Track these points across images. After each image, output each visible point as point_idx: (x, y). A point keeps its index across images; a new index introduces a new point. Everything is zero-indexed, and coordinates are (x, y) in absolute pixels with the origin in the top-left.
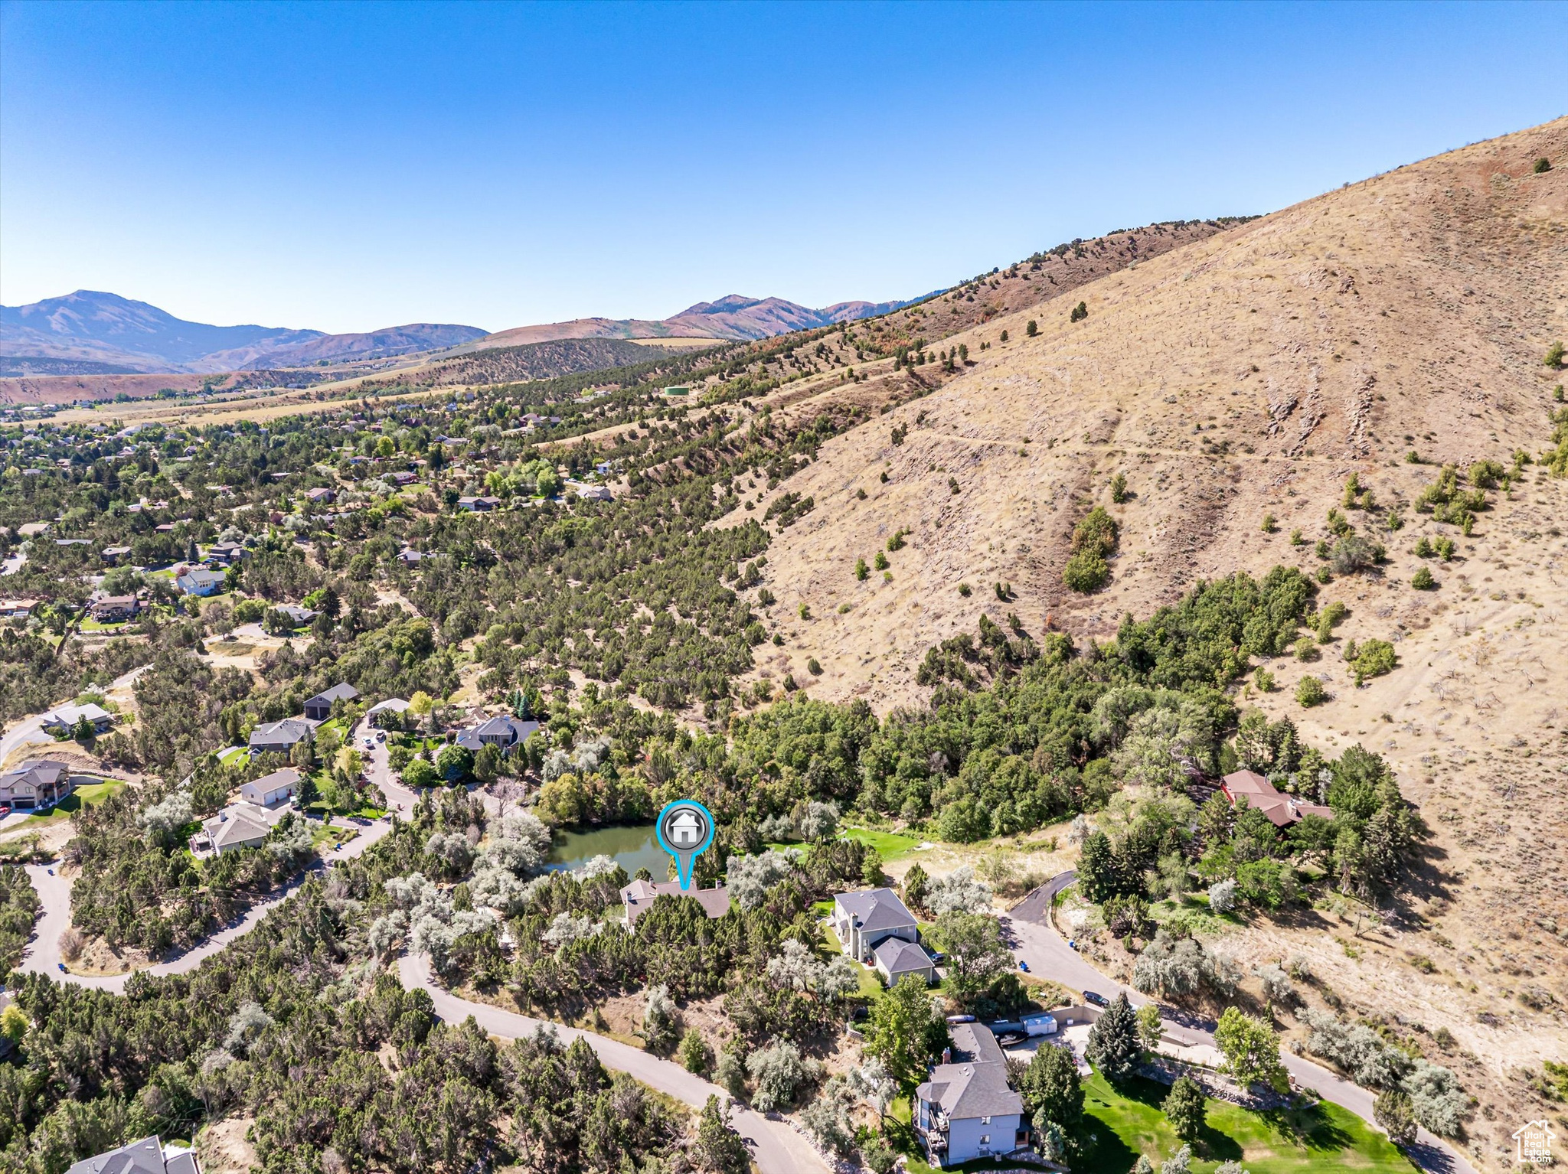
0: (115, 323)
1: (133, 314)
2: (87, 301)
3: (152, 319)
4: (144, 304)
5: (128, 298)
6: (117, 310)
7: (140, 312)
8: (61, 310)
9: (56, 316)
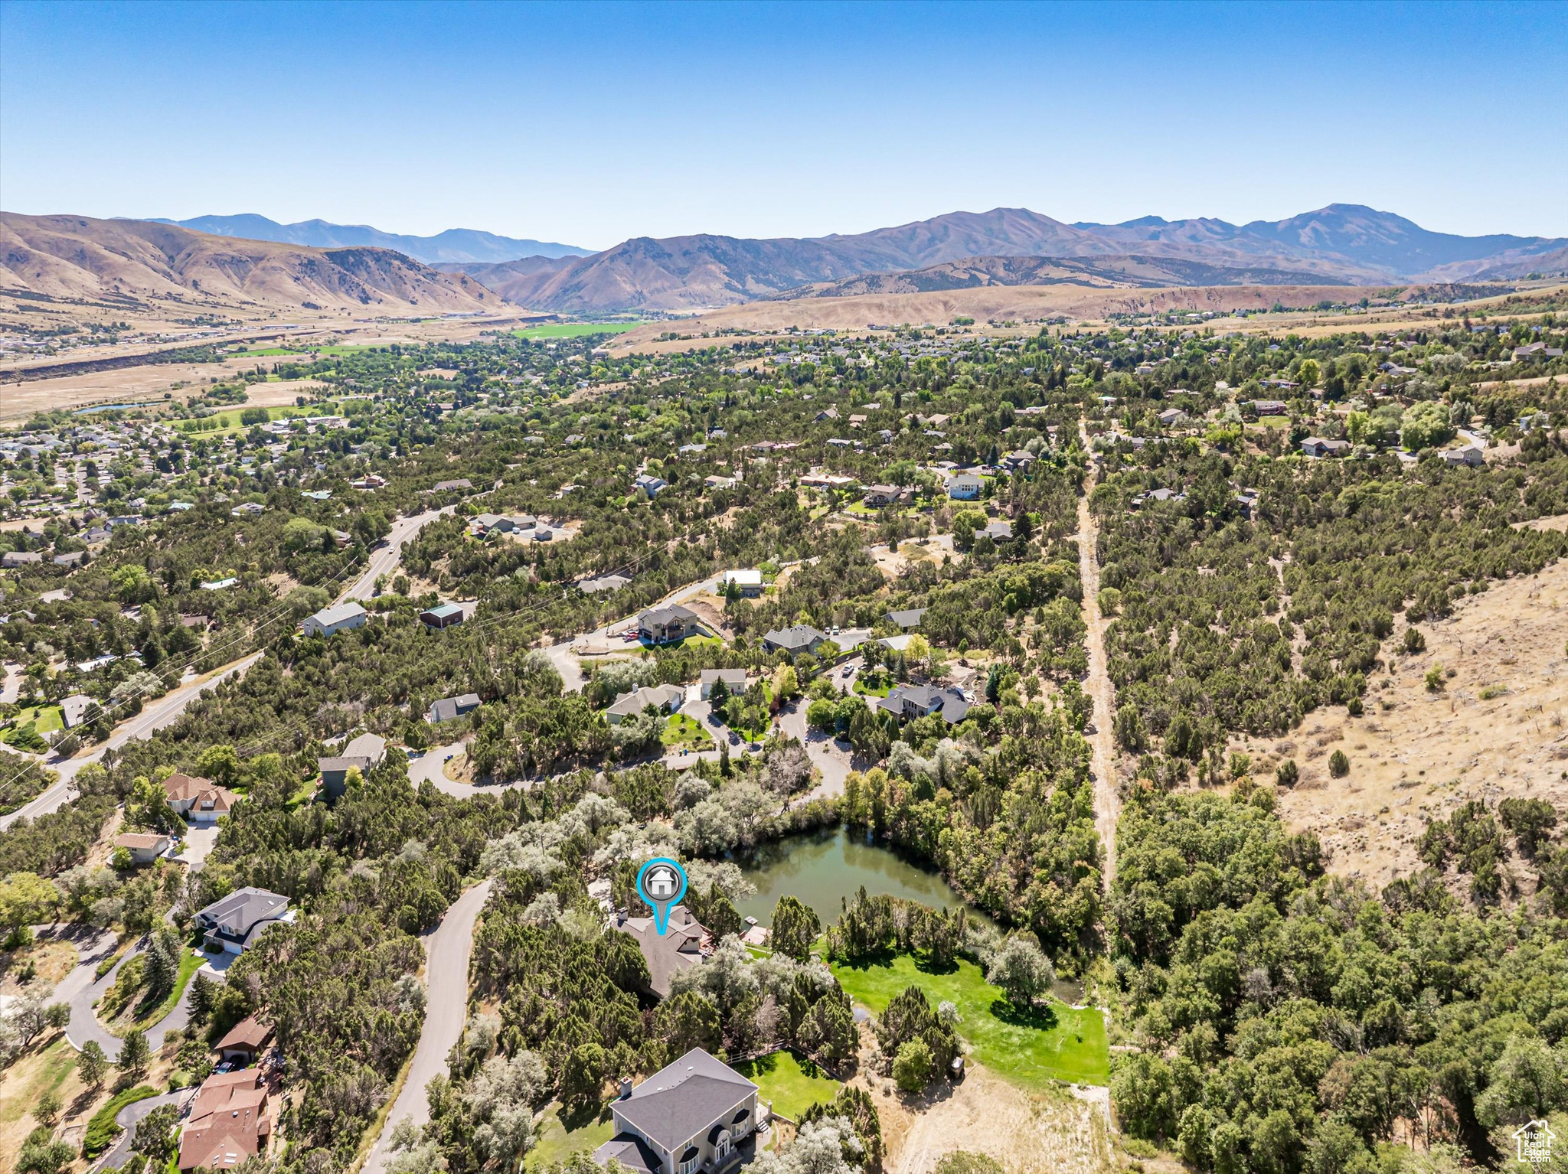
0: (1359, 235)
1: (1379, 226)
2: (1339, 213)
3: (1397, 231)
4: (1393, 215)
5: (1378, 209)
6: (1363, 222)
7: (1389, 225)
8: (1312, 224)
9: (1307, 230)
